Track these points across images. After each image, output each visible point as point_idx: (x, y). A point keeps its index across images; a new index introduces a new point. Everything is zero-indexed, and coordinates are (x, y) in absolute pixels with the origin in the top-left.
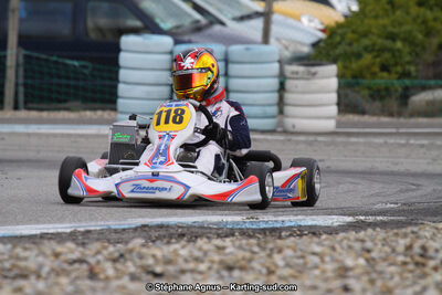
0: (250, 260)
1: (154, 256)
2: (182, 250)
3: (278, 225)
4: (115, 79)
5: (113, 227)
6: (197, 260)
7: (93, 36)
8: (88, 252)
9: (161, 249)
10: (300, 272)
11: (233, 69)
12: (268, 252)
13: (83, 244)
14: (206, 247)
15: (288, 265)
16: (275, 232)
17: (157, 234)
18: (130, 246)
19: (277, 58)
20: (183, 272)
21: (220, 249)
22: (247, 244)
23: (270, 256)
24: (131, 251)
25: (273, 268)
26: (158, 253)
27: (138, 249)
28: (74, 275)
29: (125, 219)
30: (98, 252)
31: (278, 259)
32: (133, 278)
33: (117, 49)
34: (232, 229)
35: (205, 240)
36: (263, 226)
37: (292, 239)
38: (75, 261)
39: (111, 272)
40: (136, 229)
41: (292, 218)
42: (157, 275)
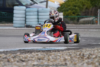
0: (44, 57)
1: (22, 57)
2: (29, 55)
3: (50, 49)
4: (13, 16)
5: (13, 50)
6: (32, 57)
7: (8, 6)
8: (7, 56)
9: (24, 55)
10: (56, 60)
11: (39, 14)
12: (48, 55)
13: (6, 54)
14: (34, 54)
15: (53, 58)
16: (49, 51)
17: (23, 51)
18: (17, 54)
19: (49, 11)
20: (29, 60)
21: (37, 55)
22: (43, 54)
23: (49, 56)
24: (17, 56)
25: (49, 59)
26: (23, 56)
27: (19, 55)
28: (4, 61)
29: (16, 48)
30: (10, 56)
31: (50, 57)
32: (18, 62)
33: (13, 9)
34: (40, 50)
35: (34, 53)
36: (47, 49)
37: (53, 52)
38: (4, 58)
39: (13, 60)
40: (18, 50)
41: (53, 48)
42: (23, 61)
